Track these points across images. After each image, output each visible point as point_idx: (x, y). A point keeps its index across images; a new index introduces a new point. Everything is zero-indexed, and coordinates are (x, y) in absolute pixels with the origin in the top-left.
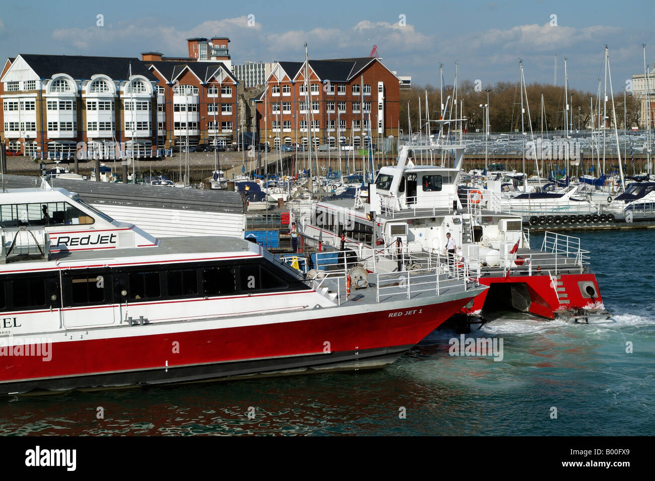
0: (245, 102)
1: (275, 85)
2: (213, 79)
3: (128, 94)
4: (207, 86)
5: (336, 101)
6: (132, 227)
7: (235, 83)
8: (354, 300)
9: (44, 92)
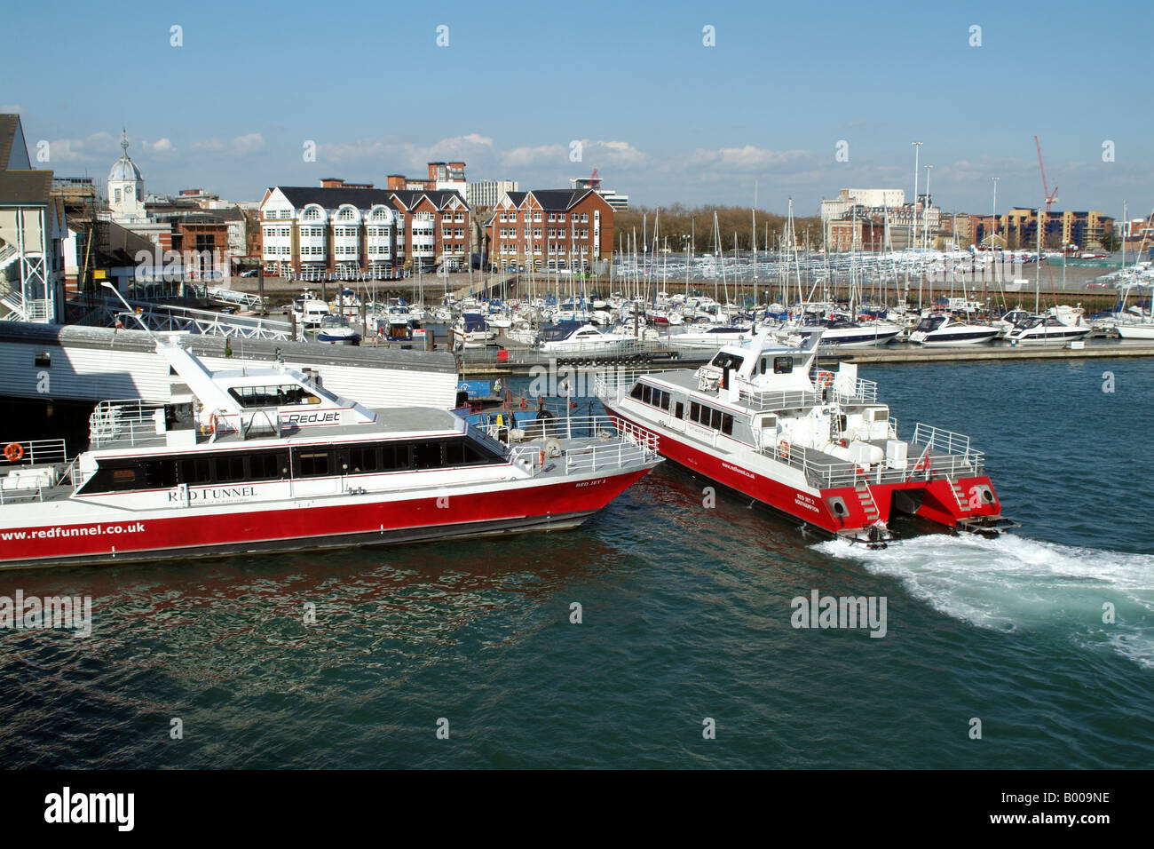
0: (477, 224)
1: (502, 212)
2: (447, 207)
3: (372, 222)
4: (442, 213)
5: (557, 228)
6: (354, 405)
7: (467, 210)
8: (547, 470)
9: (298, 220)
